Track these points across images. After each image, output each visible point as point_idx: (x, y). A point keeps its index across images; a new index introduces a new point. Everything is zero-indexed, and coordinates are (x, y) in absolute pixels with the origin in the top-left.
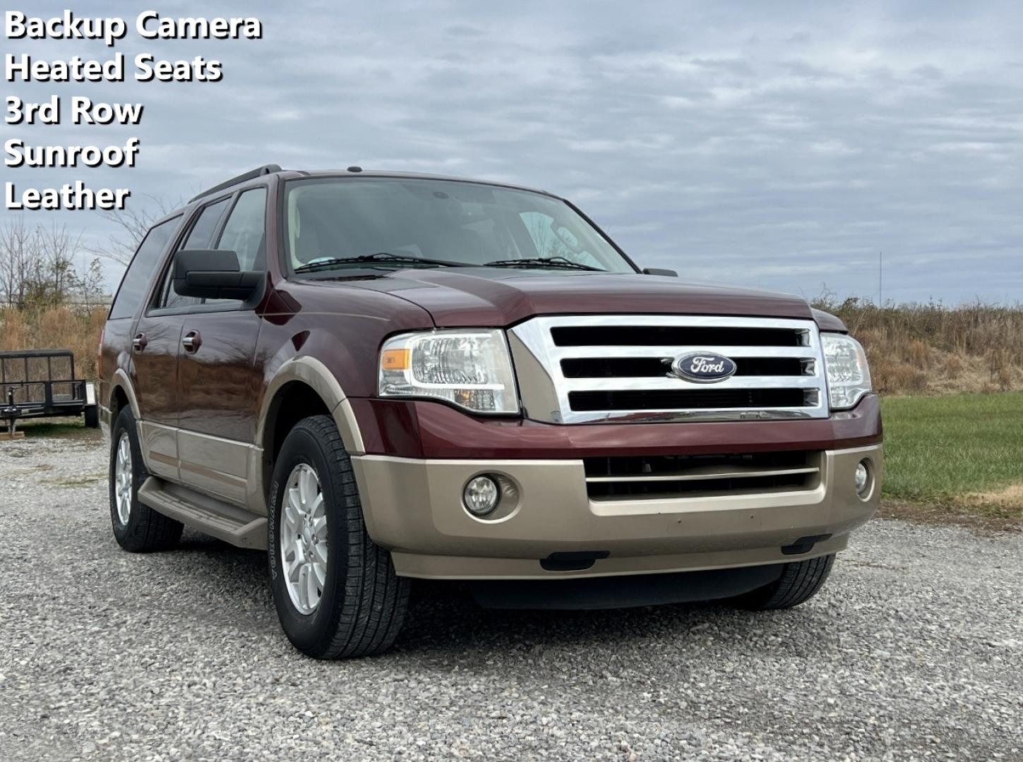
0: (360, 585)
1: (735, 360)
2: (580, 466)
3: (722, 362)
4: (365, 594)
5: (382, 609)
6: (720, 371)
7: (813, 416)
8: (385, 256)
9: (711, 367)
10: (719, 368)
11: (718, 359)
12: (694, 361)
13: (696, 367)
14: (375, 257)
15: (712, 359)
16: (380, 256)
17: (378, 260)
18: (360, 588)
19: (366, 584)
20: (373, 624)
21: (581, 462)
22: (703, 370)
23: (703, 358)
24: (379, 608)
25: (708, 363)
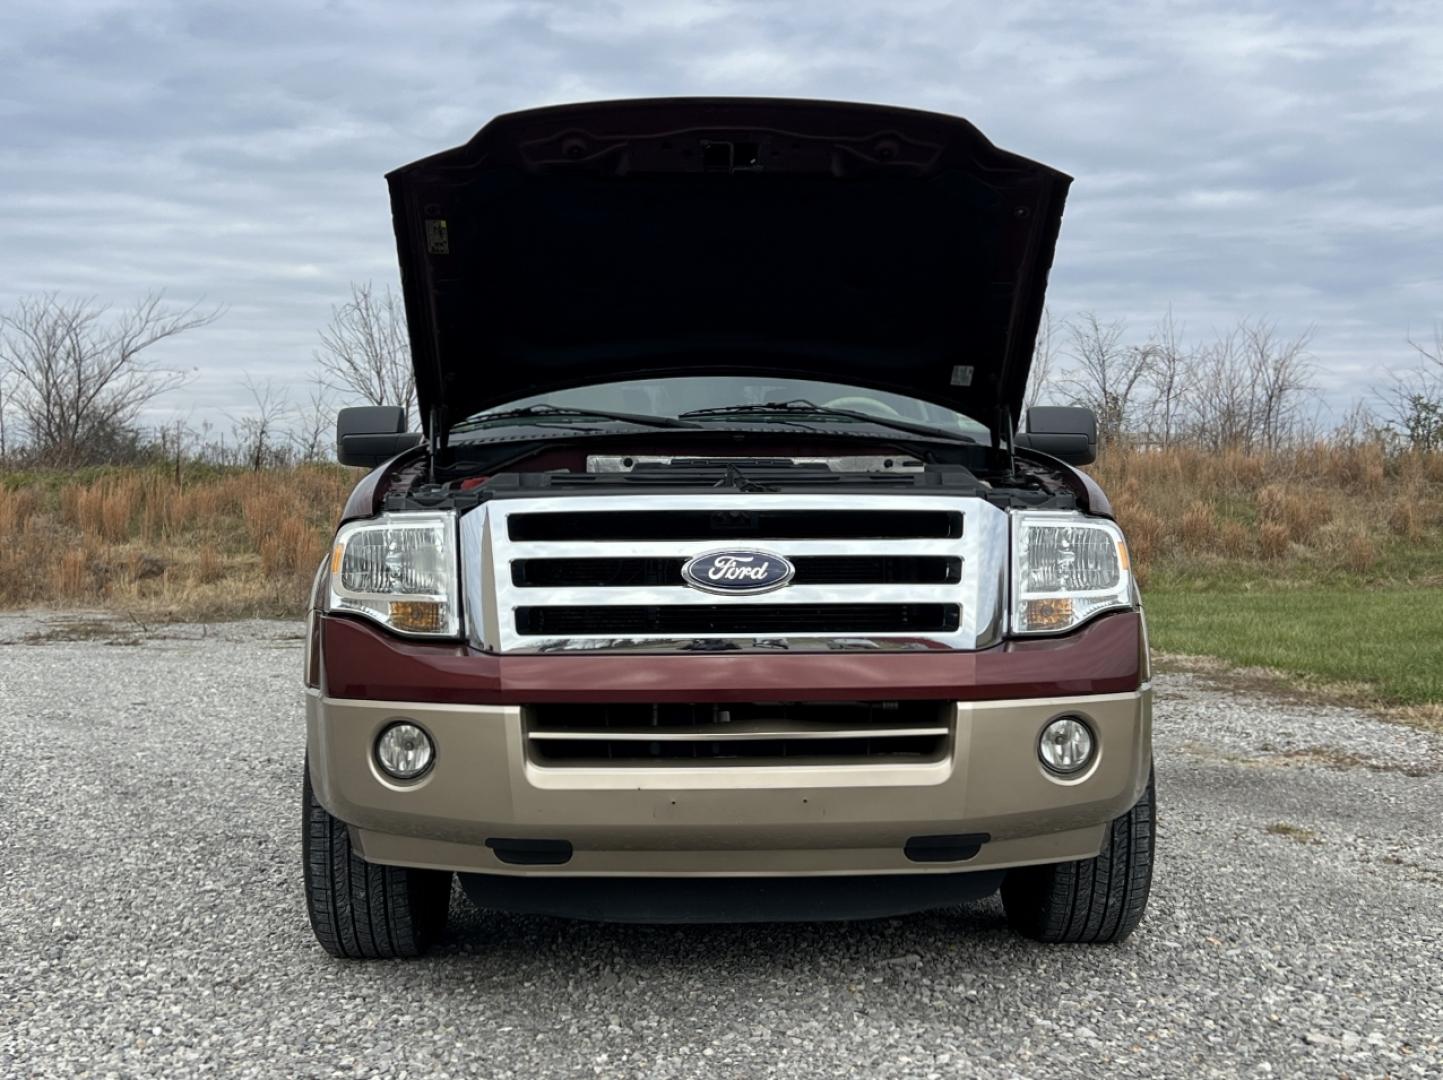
0: (328, 862)
1: (794, 560)
2: (515, 715)
3: (766, 564)
4: (337, 874)
5: (367, 895)
6: (760, 577)
7: (955, 647)
8: (545, 408)
9: (745, 571)
10: (760, 573)
11: (758, 559)
12: (717, 563)
13: (717, 571)
14: (533, 410)
15: (750, 559)
16: (538, 409)
17: (537, 414)
18: (328, 867)
19: (336, 861)
20: (360, 912)
21: (516, 710)
22: (728, 576)
23: (733, 558)
24: (363, 895)
25: (740, 564)
